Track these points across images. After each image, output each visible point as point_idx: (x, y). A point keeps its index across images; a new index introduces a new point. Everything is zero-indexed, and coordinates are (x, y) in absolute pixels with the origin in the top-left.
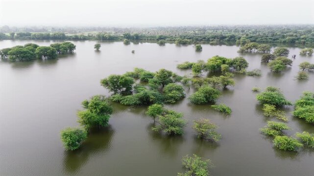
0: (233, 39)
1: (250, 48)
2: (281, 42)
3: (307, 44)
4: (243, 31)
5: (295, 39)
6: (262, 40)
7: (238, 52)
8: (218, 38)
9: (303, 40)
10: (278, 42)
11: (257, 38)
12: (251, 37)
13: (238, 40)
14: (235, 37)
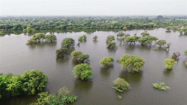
0: (19, 28)
1: (38, 38)
2: (57, 29)
3: (73, 29)
4: (27, 20)
5: (66, 26)
6: (44, 27)
7: (27, 44)
8: (5, 28)
9: (71, 27)
10: (55, 29)
11: (40, 27)
12: (35, 26)
13: (24, 30)
14: (21, 26)
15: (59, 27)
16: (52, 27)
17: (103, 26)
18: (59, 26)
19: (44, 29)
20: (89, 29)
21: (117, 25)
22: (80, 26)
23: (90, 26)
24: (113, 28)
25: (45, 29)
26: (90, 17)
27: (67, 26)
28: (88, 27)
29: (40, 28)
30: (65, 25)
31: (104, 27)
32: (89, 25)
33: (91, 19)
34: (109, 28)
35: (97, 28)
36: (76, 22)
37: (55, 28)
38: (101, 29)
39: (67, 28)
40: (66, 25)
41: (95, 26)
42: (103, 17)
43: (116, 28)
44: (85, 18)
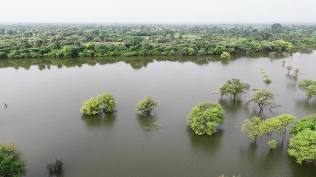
15: (58, 52)
16: (43, 52)
17: (170, 49)
18: (59, 50)
19: (18, 58)
20: (135, 55)
21: (203, 47)
22: (113, 50)
23: (138, 48)
24: (194, 55)
25: (23, 57)
26: (143, 26)
27: (82, 49)
28: (135, 52)
29: (9, 55)
30: (75, 47)
31: (173, 51)
32: (136, 46)
33: (145, 30)
34: (184, 54)
35: (155, 55)
36: (112, 36)
37: (49, 54)
38: (166, 55)
39: (81, 54)
40: (79, 48)
41: (151, 48)
42: (168, 26)
43: (202, 55)
44: (134, 28)
